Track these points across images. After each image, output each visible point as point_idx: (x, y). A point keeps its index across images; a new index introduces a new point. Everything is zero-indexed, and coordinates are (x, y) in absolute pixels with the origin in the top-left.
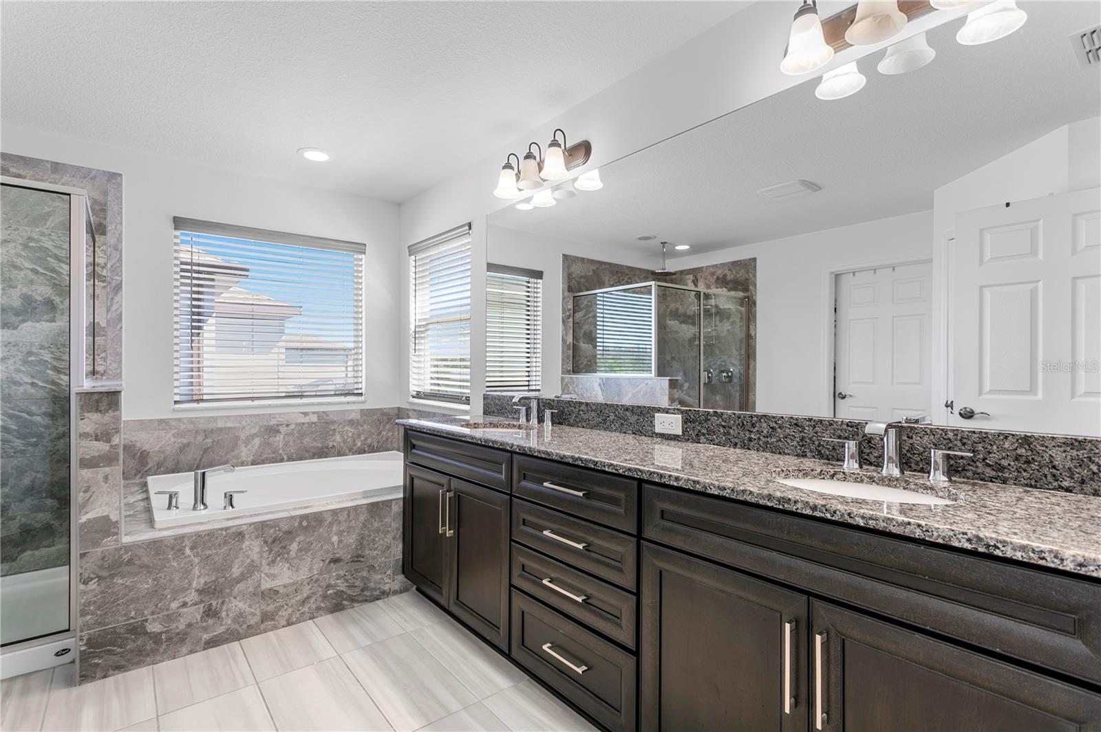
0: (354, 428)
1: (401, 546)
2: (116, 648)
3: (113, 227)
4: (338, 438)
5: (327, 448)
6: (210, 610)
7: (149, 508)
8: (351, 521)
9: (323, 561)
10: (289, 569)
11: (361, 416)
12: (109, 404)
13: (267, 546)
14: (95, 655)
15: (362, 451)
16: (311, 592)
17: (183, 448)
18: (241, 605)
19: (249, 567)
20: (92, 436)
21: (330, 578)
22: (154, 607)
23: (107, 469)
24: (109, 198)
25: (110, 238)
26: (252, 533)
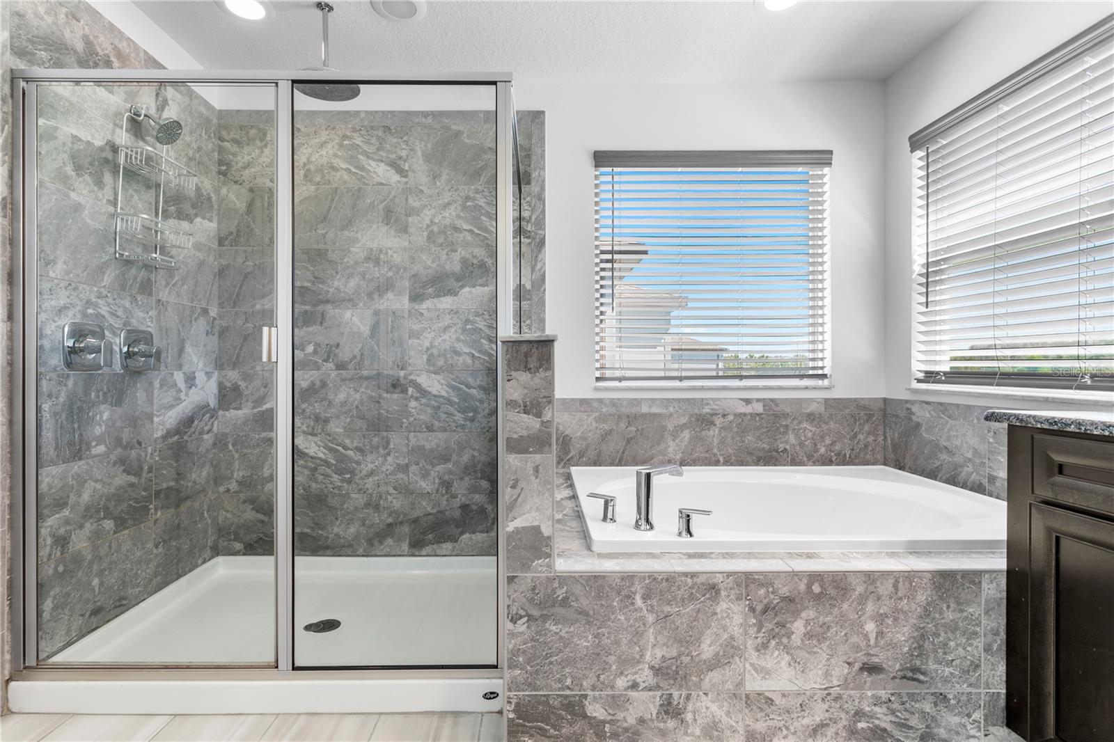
0: (816, 426)
1: (1002, 668)
2: (549, 727)
3: (537, 174)
4: (792, 438)
5: (777, 451)
6: (670, 704)
7: (578, 511)
8: (900, 599)
9: (848, 664)
10: (790, 664)
11: (826, 408)
12: (539, 360)
13: (755, 617)
14: (525, 729)
15: (827, 461)
16: (827, 715)
17: (605, 436)
18: (714, 708)
19: (726, 646)
20: (520, 406)
21: (861, 698)
22: (596, 679)
23: (538, 457)
24: (533, 141)
25: (534, 188)
26: (731, 589)
